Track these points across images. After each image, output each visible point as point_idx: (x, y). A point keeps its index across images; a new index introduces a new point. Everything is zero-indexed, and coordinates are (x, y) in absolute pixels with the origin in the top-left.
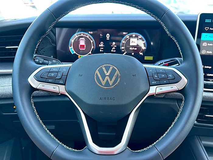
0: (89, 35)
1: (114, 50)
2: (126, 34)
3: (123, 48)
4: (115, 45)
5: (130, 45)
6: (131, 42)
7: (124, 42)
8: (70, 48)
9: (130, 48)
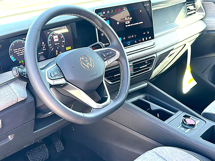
0: (23, 41)
1: (44, 49)
2: (50, 34)
3: (50, 45)
4: (44, 44)
5: (55, 41)
6: (54, 39)
7: (50, 40)
8: (11, 56)
9: (55, 44)
